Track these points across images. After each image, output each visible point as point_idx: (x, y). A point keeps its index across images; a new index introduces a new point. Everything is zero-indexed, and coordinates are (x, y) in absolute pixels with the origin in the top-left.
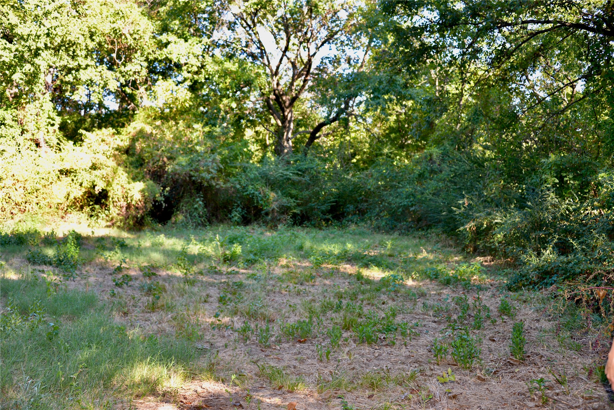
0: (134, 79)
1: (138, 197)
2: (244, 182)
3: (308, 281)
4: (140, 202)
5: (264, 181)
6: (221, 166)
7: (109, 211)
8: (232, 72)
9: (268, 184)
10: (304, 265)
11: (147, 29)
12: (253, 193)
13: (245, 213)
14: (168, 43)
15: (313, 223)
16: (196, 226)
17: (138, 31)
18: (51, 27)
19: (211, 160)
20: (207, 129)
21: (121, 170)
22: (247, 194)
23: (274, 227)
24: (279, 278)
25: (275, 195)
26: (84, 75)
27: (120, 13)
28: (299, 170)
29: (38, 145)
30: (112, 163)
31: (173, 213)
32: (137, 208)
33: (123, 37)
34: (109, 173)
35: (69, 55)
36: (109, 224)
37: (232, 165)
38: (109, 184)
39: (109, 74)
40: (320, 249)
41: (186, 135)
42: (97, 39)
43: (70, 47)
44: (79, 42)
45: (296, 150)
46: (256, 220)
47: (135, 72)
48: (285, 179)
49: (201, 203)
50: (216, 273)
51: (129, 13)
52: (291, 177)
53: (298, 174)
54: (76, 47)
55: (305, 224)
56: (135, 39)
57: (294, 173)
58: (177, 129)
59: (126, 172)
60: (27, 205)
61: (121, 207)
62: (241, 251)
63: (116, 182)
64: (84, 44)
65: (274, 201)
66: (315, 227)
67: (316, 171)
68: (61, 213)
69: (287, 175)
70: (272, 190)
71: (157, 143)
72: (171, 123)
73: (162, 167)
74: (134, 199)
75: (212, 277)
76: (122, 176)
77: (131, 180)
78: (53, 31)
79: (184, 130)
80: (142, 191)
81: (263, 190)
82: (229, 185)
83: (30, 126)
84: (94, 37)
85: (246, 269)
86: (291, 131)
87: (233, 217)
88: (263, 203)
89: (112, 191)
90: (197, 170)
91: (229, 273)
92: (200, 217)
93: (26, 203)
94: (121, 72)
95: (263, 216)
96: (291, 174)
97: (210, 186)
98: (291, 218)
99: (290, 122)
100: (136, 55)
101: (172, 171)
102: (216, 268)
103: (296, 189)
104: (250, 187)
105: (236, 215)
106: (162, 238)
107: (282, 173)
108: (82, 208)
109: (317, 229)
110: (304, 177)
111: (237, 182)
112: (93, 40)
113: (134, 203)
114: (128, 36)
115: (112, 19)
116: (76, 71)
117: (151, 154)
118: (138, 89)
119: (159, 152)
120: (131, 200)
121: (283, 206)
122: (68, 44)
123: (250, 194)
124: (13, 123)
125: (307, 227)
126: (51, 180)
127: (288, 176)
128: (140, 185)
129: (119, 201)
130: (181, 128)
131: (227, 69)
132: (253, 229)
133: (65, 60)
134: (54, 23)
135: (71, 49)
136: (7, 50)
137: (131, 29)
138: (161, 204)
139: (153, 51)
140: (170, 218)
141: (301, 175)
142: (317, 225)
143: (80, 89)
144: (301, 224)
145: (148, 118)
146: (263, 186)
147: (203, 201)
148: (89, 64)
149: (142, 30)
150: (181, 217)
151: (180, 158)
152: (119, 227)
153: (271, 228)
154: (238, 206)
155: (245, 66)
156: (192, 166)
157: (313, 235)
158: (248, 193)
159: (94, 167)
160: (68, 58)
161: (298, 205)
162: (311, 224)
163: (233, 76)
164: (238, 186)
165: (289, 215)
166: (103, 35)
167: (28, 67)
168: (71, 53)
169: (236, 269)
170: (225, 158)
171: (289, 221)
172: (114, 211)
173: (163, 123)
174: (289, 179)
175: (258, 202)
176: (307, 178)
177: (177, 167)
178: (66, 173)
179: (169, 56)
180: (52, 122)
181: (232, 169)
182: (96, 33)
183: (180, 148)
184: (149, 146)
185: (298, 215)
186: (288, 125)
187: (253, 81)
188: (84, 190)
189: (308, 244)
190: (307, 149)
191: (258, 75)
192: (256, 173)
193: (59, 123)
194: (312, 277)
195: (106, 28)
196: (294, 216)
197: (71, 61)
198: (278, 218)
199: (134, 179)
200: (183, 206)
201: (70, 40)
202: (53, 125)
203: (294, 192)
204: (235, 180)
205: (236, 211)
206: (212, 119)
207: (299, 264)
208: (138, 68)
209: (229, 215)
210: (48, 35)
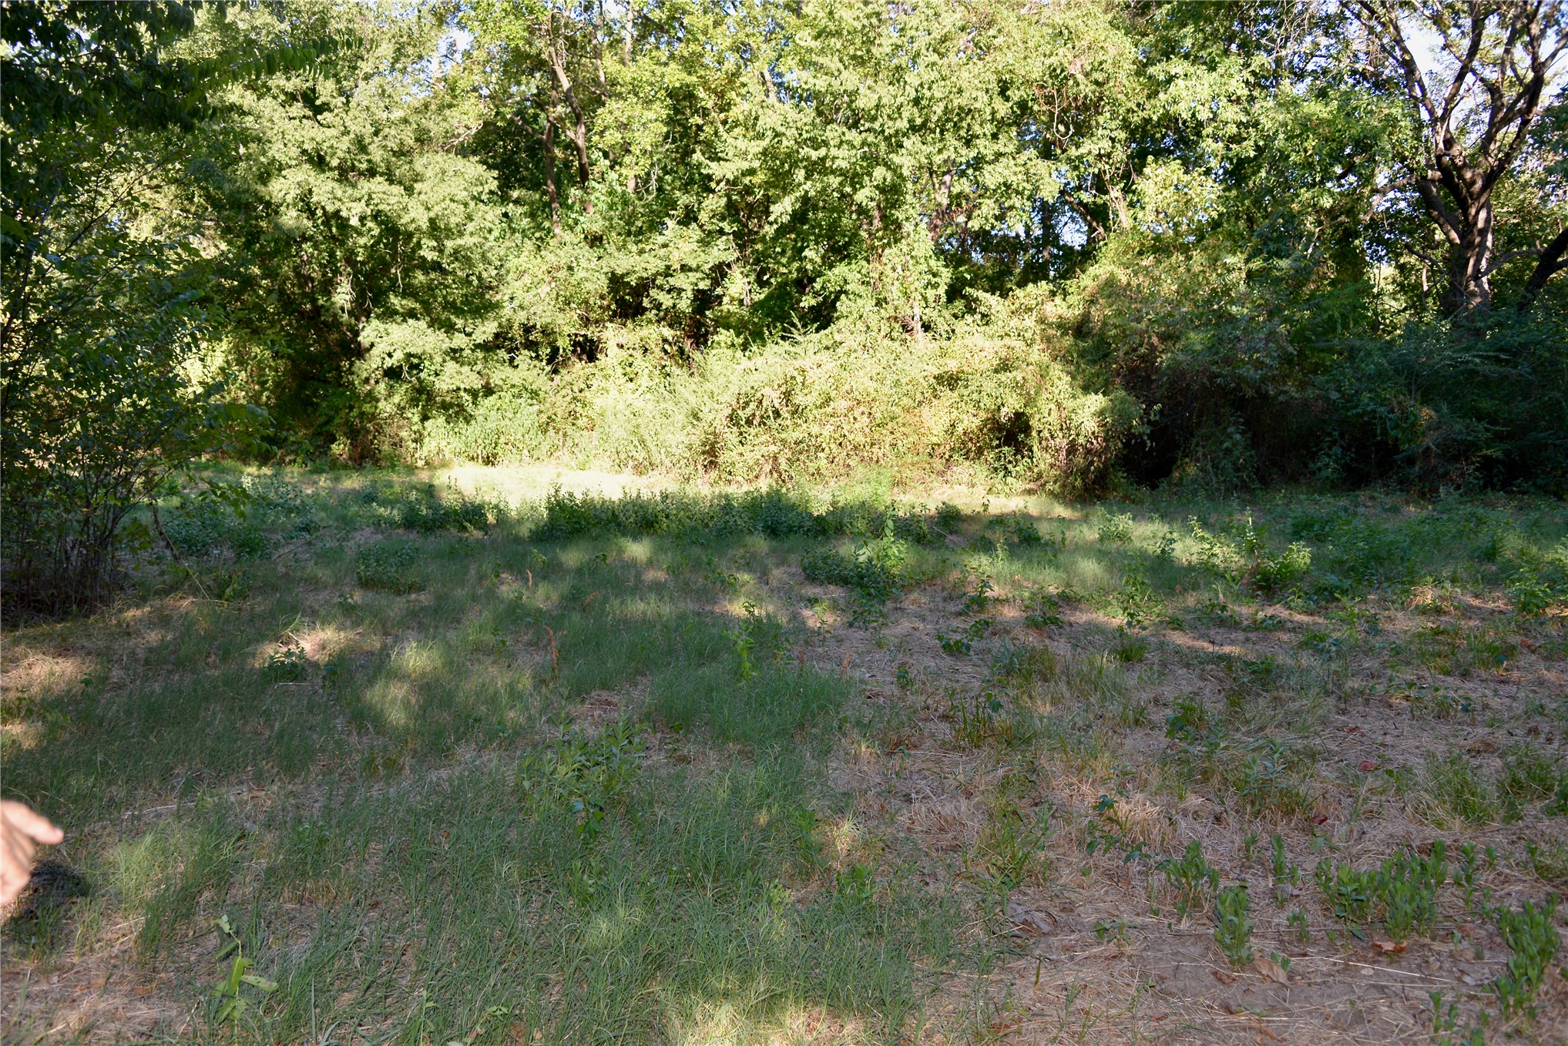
0: (1096, 171)
1: (1090, 425)
2: (1351, 384)
3: (1486, 665)
4: (1096, 438)
5: (1402, 380)
6: (1290, 349)
7: (1031, 458)
8: (1321, 121)
9: (1413, 388)
10: (1491, 605)
11: (1121, 55)
12: (1374, 411)
13: (1352, 459)
14: (1170, 79)
15: (1539, 481)
16: (1227, 490)
17: (1101, 63)
18: (921, 85)
19: (1262, 336)
20: (1256, 264)
21: (1057, 370)
22: (1358, 414)
23: (1427, 494)
24: (1397, 651)
25: (1433, 413)
26: (991, 177)
27: (1066, 32)
28: (1501, 350)
29: (906, 328)
30: (1038, 354)
31: (1174, 460)
32: (1089, 452)
33: (1071, 82)
34: (1029, 377)
35: (960, 138)
36: (1032, 486)
37: (1322, 345)
38: (1030, 401)
39: (1041, 166)
40: (1550, 556)
41: (1208, 283)
42: (1015, 95)
43: (961, 120)
44: (977, 105)
45: (1497, 300)
46: (1381, 476)
47: (1100, 156)
48: (1462, 373)
49: (1238, 436)
50: (1222, 623)
51: (1082, 27)
52: (1479, 368)
53: (1498, 360)
54: (973, 118)
55: (1519, 486)
56: (1097, 83)
57: (1488, 358)
58: (1189, 270)
59: (1068, 373)
60: (875, 449)
61: (1057, 451)
62: (1308, 561)
63: (1045, 395)
64: (988, 110)
65: (1429, 428)
66: (1546, 492)
67: (1549, 349)
68: (938, 464)
69: (1468, 362)
70: (1426, 401)
71: (1139, 306)
72: (1178, 258)
73: (1149, 359)
74: (1083, 431)
75: (1201, 637)
76: (1061, 380)
77: (1079, 391)
78: (925, 91)
79: (1203, 272)
80: (1101, 413)
81: (1400, 403)
82: (1310, 393)
83: (894, 293)
84: (1009, 93)
85: (1312, 614)
86: (1487, 255)
87: (1320, 469)
88: (1400, 435)
89: (1037, 416)
90: (1227, 361)
91: (1257, 626)
92: (1237, 470)
93: (873, 444)
94: (1069, 160)
95: (1399, 467)
96: (1477, 360)
97: (1264, 396)
98: (1476, 469)
99: (1483, 233)
100: (1101, 119)
101: (1168, 367)
102: (1224, 608)
103: (1492, 398)
104: (1366, 397)
105: (1328, 465)
106: (1123, 522)
107: (1452, 359)
108: (980, 452)
109: (1553, 499)
110: (1515, 367)
111: (1332, 385)
112: (1007, 99)
113: (1081, 440)
114: (1080, 77)
115: (1047, 49)
116: (975, 170)
117: (1124, 332)
118: (1106, 192)
119: (1143, 325)
120: (1078, 435)
121: (1455, 440)
122: (958, 114)
123: (1365, 412)
124: (861, 289)
125: (1524, 493)
126: (919, 397)
127: (1471, 366)
128: (1096, 401)
129: (1052, 436)
130: (1197, 269)
131: (1308, 118)
132: (1373, 498)
133: (953, 150)
134: (929, 76)
135: (964, 124)
136: (845, 146)
137: (1086, 61)
138: (1144, 443)
139: (1138, 105)
140: (1167, 473)
141: (1507, 362)
142: (1553, 488)
143: (983, 207)
144: (1506, 486)
145: (1125, 253)
146: (1400, 392)
147: (1242, 433)
148: (1002, 150)
149: (1110, 61)
150: (1192, 470)
151: (1192, 335)
152: (1051, 493)
153: (1422, 495)
154: (1335, 442)
155: (1354, 103)
156: (1217, 353)
157: (1534, 515)
158: (1360, 411)
159: (1004, 366)
160: (956, 143)
161: (1499, 437)
162: (1534, 484)
163: (1324, 130)
164: (1334, 395)
165: (1473, 463)
166: (1027, 82)
167: (880, 172)
168: (963, 133)
169: (1284, 614)
170: (1303, 329)
171: (1471, 479)
172: (1043, 460)
173: (1159, 262)
174: (1473, 373)
175: (1385, 433)
176: (1524, 369)
177: (1181, 357)
178: (951, 381)
179: (1172, 110)
180: (934, 280)
181: (1322, 355)
182: (1012, 82)
183: (1192, 313)
184: (1119, 313)
185: (1498, 461)
186: (1478, 240)
187: (1376, 137)
188: (983, 415)
189: (1512, 543)
190: (1530, 296)
191: (1391, 122)
192: (1382, 361)
193: (948, 281)
194: (1503, 653)
195: (1036, 69)
196: (1487, 464)
197: (964, 151)
198: (1441, 471)
199: (1086, 389)
200: (1197, 445)
201: (960, 108)
202: (936, 286)
203: (1486, 404)
204: (1327, 382)
205: (1329, 456)
206: (1270, 239)
207: (1476, 603)
208: (1106, 145)
209: (1311, 465)
210: (916, 102)
